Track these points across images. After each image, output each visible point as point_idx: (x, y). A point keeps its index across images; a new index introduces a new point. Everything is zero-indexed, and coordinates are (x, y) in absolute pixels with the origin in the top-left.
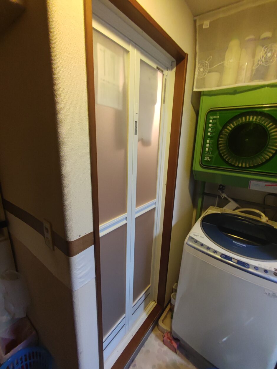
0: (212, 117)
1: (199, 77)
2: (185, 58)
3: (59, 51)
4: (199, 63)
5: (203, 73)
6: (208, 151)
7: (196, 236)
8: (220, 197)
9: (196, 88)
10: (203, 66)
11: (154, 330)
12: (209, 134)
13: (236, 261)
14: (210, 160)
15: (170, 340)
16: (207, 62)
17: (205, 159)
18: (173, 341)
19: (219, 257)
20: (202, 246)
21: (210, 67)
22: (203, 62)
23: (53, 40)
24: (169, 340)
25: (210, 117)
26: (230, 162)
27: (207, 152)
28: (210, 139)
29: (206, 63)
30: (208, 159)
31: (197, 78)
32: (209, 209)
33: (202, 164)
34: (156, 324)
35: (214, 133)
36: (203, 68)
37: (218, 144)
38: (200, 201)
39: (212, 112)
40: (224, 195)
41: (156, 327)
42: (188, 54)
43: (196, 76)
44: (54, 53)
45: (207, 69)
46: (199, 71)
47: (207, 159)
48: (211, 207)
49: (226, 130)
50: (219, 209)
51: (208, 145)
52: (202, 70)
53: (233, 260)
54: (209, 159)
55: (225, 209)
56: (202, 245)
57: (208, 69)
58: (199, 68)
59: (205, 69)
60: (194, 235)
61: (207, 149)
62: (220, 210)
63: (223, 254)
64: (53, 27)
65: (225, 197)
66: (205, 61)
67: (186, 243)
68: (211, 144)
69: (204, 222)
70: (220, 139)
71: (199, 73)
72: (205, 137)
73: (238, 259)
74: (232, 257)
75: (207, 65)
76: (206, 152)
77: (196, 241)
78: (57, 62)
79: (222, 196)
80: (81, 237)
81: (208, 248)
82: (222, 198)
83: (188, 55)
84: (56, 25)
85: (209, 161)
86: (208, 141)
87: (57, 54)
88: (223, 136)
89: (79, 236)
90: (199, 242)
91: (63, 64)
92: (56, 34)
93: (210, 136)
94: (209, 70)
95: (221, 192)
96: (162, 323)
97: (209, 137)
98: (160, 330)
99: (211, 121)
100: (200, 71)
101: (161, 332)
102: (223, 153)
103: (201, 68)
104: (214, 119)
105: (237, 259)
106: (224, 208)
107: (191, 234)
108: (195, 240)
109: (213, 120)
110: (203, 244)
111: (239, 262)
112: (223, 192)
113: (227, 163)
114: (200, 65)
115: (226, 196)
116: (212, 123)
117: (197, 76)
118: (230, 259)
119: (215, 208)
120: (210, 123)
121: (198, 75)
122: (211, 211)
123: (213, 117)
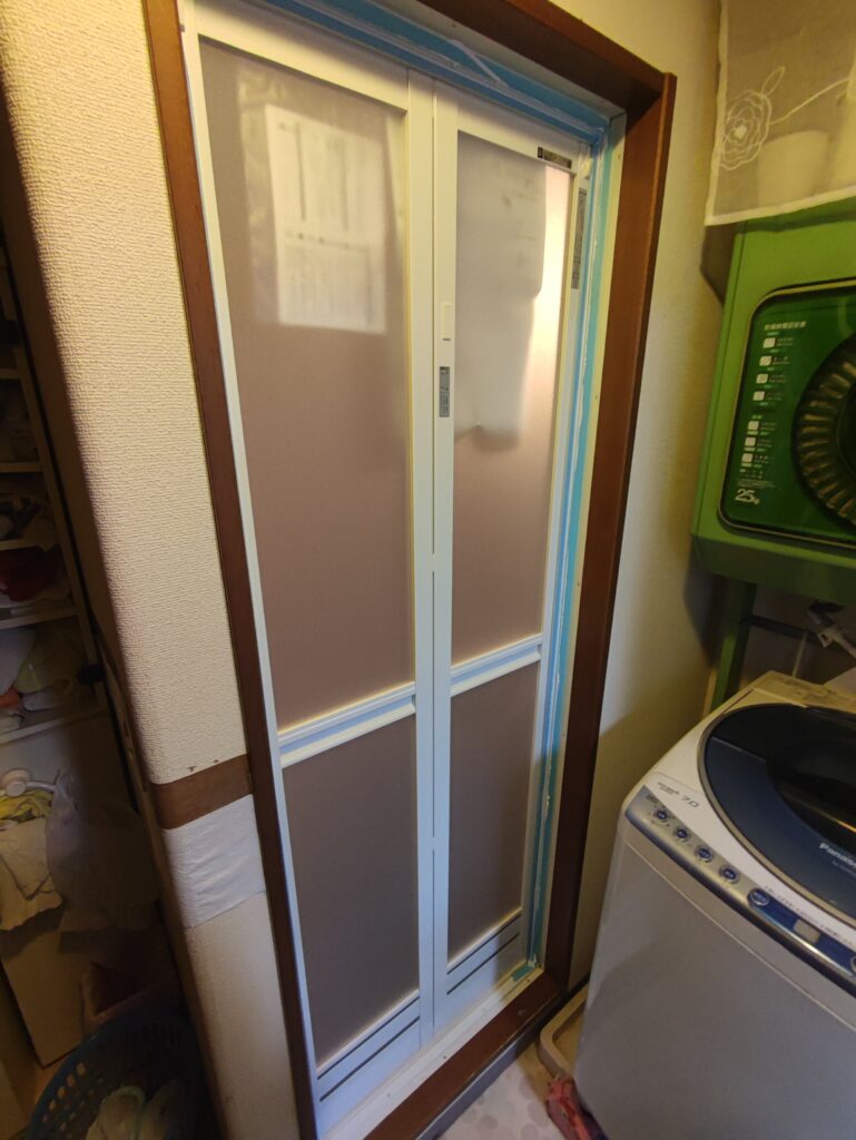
0: (773, 327)
1: (729, 165)
2: (658, 95)
3: (44, 168)
4: (728, 108)
5: (747, 144)
6: (750, 465)
7: (670, 791)
8: (813, 639)
9: (718, 211)
10: (748, 115)
11: (523, 1056)
12: (759, 396)
13: (814, 936)
14: (757, 502)
15: (567, 1107)
16: (763, 97)
17: (737, 498)
18: (577, 1119)
19: (742, 898)
20: (680, 837)
21: (774, 117)
22: (747, 99)
23: (23, 132)
24: (564, 1111)
25: (767, 327)
26: (844, 516)
27: (746, 468)
28: (760, 417)
29: (758, 100)
30: (748, 498)
31: (721, 169)
32: (757, 686)
33: (727, 518)
34: (534, 1036)
35: (779, 394)
36: (748, 125)
37: (796, 439)
39: (776, 303)
40: (832, 635)
41: (532, 1045)
42: (675, 73)
43: (716, 164)
44: (30, 177)
45: (763, 125)
46: (727, 137)
47: (745, 495)
48: (771, 673)
49: (837, 377)
50: (802, 687)
51: (750, 442)
52: (740, 132)
53: (799, 926)
54: (753, 499)
55: (830, 692)
56: (683, 833)
57: (768, 124)
58: (728, 129)
59: (755, 128)
60: (662, 786)
61: (747, 458)
62: (804, 692)
63: (760, 891)
64: (16, 84)
66: (754, 93)
67: (627, 814)
68: (762, 437)
69: (714, 739)
70: (809, 417)
71: (728, 147)
72: (743, 409)
73: (823, 929)
74: (798, 913)
75: (761, 108)
76: (743, 471)
77: (663, 813)
78: (45, 207)
79: (824, 637)
80: (195, 771)
81: (705, 852)
82: (825, 645)
83: (673, 79)
84: (26, 74)
85: (752, 503)
86: (753, 426)
87: (42, 179)
88: (823, 404)
89: (192, 769)
90: (674, 818)
91: (67, 210)
92: (27, 108)
93: (762, 404)
94: (770, 128)
95: (818, 622)
96: (551, 1041)
97: (757, 409)
98: (542, 1063)
99: (769, 343)
100: (733, 137)
101: (548, 1069)
102: (815, 474)
103: (739, 124)
104: (783, 333)
105: (818, 926)
106: (829, 685)
107: (651, 782)
108: (662, 810)
109: (777, 338)
110: (687, 829)
111: (825, 941)
112: (829, 623)
113: (831, 515)
114: (736, 112)
115: (839, 639)
116: (773, 351)
117: (722, 162)
118: (790, 918)
119: (788, 683)
120: (767, 352)
121: (727, 156)
122: (764, 692)
123: (779, 326)
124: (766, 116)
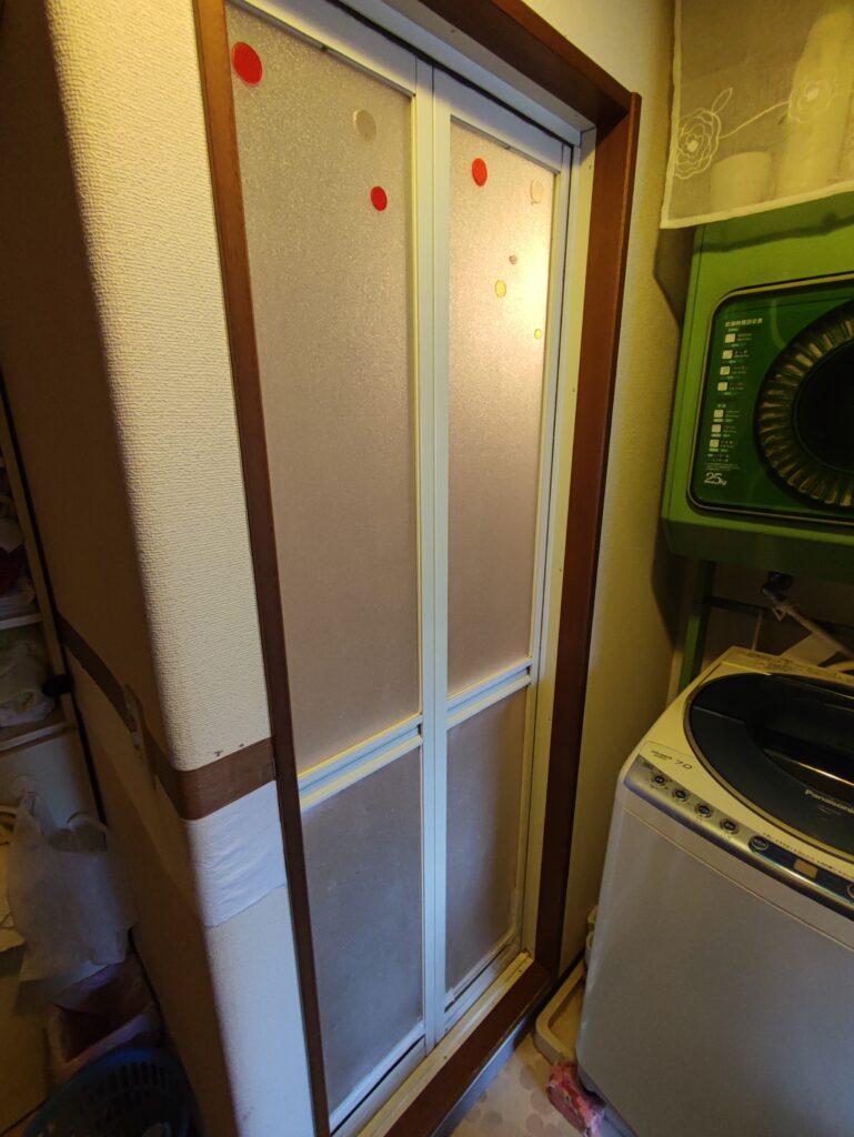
0: (733, 324)
1: (682, 175)
2: (628, 112)
3: (92, 121)
4: (681, 124)
5: (699, 156)
6: (716, 450)
7: (663, 757)
9: (674, 215)
10: (699, 131)
12: (722, 387)
14: (724, 483)
16: (712, 114)
17: (706, 481)
19: (744, 847)
20: (679, 797)
21: (723, 132)
22: (699, 117)
23: (71, 82)
24: (566, 1094)
25: (727, 324)
26: (804, 491)
27: (714, 453)
28: (724, 406)
29: (708, 118)
30: (717, 480)
31: (675, 178)
32: (725, 660)
33: (696, 499)
34: (530, 1028)
35: (740, 384)
36: (699, 140)
37: (757, 426)
38: (693, 627)
39: (738, 302)
40: (785, 609)
41: (529, 1036)
42: (640, 93)
43: (670, 174)
44: (76, 128)
45: (713, 141)
46: (681, 150)
47: (714, 478)
48: (733, 649)
49: (790, 367)
50: (764, 658)
51: (716, 429)
52: (693, 146)
53: (798, 864)
54: (720, 481)
55: (787, 661)
56: (681, 794)
57: (717, 138)
58: (682, 143)
59: (706, 141)
60: (656, 754)
61: (714, 444)
62: (765, 662)
63: (759, 838)
65: (788, 617)
66: (705, 111)
67: (625, 782)
68: (728, 424)
69: (696, 708)
70: (767, 405)
71: (681, 159)
72: (708, 399)
73: (819, 865)
74: (796, 853)
75: (711, 124)
76: (710, 455)
77: (660, 777)
78: (92, 161)
79: (779, 612)
80: (222, 756)
81: (704, 809)
82: (779, 619)
83: (638, 98)
85: (720, 485)
86: (718, 414)
87: (90, 132)
88: (780, 392)
89: (218, 753)
90: (671, 781)
91: (112, 165)
93: (726, 394)
94: (720, 141)
95: (773, 598)
96: (547, 1029)
97: (721, 398)
98: (539, 1051)
99: (730, 338)
100: (686, 151)
101: (545, 1057)
102: (774, 456)
103: (691, 139)
104: (743, 329)
106: (785, 655)
107: (645, 749)
108: (659, 774)
109: (736, 333)
111: (824, 876)
112: (781, 599)
113: (793, 493)
114: (688, 128)
116: (733, 346)
117: (676, 172)
118: (789, 859)
119: (750, 655)
120: (728, 347)
121: (680, 166)
122: (734, 664)
123: (738, 323)
124: (715, 133)
